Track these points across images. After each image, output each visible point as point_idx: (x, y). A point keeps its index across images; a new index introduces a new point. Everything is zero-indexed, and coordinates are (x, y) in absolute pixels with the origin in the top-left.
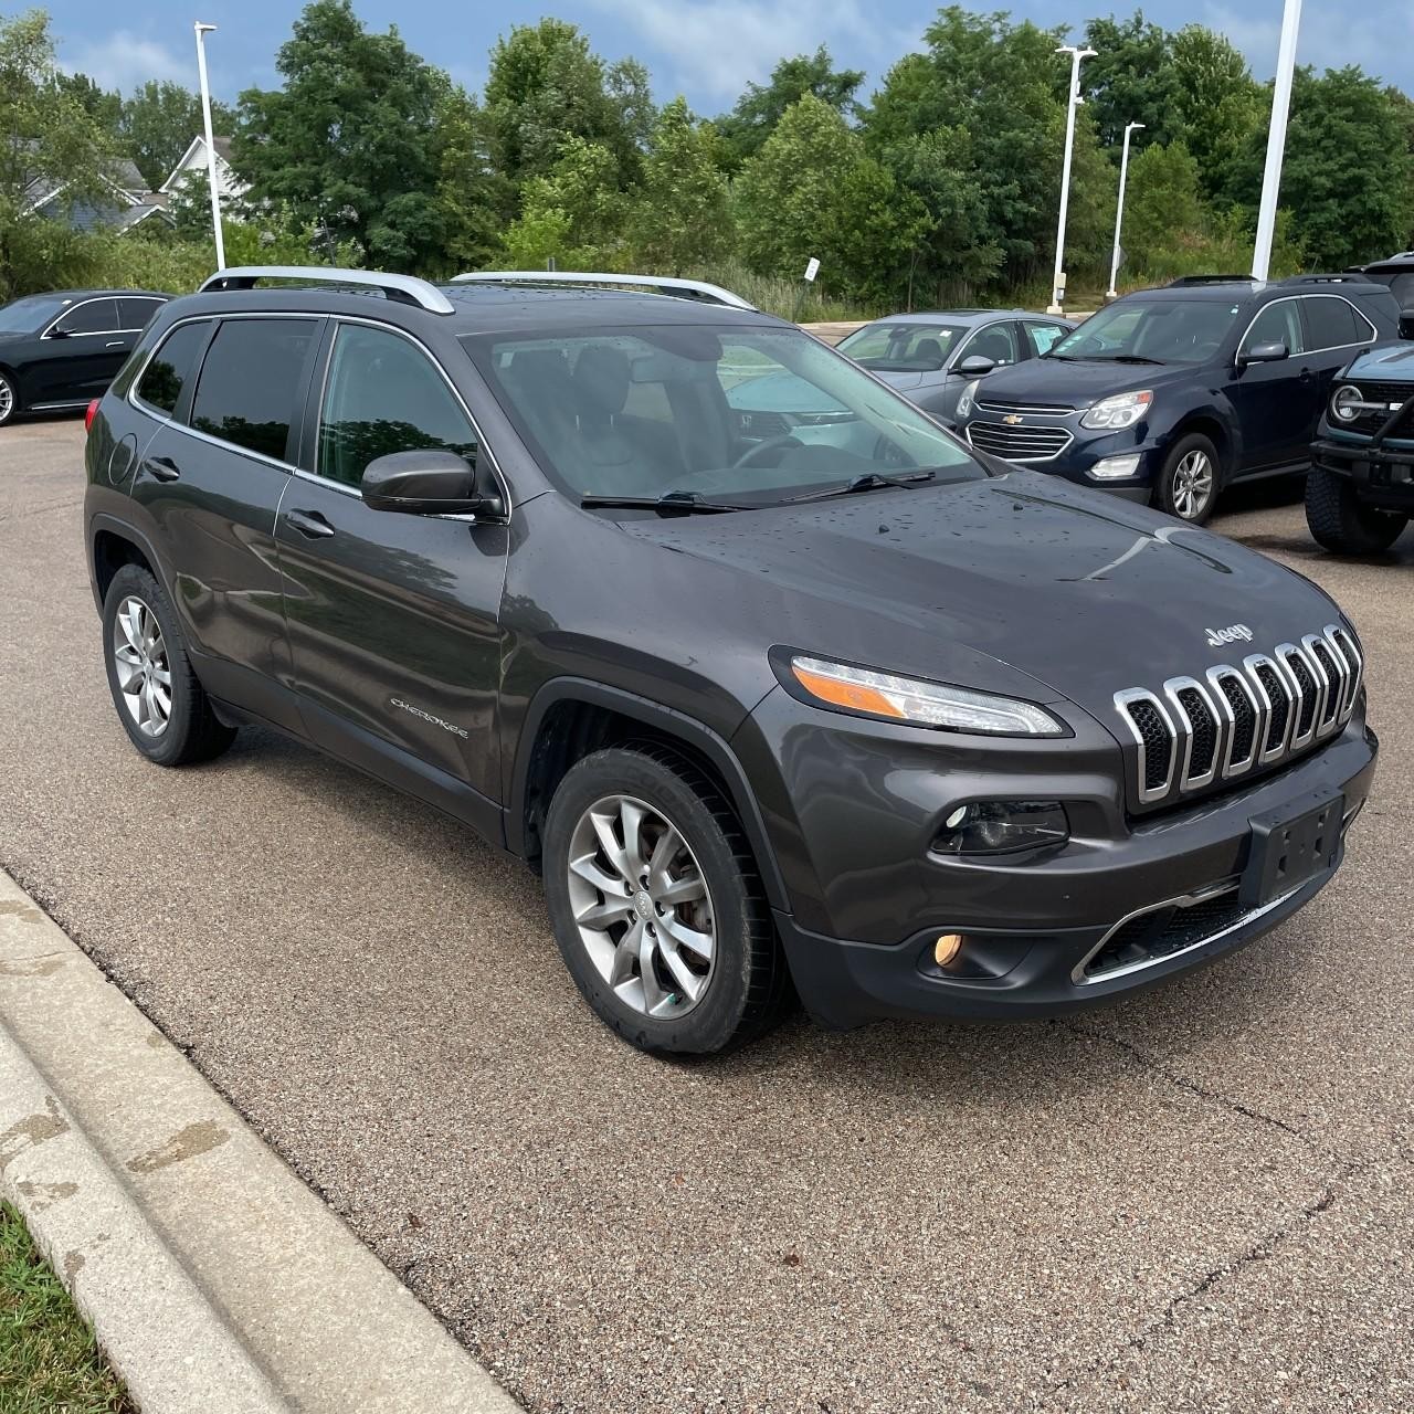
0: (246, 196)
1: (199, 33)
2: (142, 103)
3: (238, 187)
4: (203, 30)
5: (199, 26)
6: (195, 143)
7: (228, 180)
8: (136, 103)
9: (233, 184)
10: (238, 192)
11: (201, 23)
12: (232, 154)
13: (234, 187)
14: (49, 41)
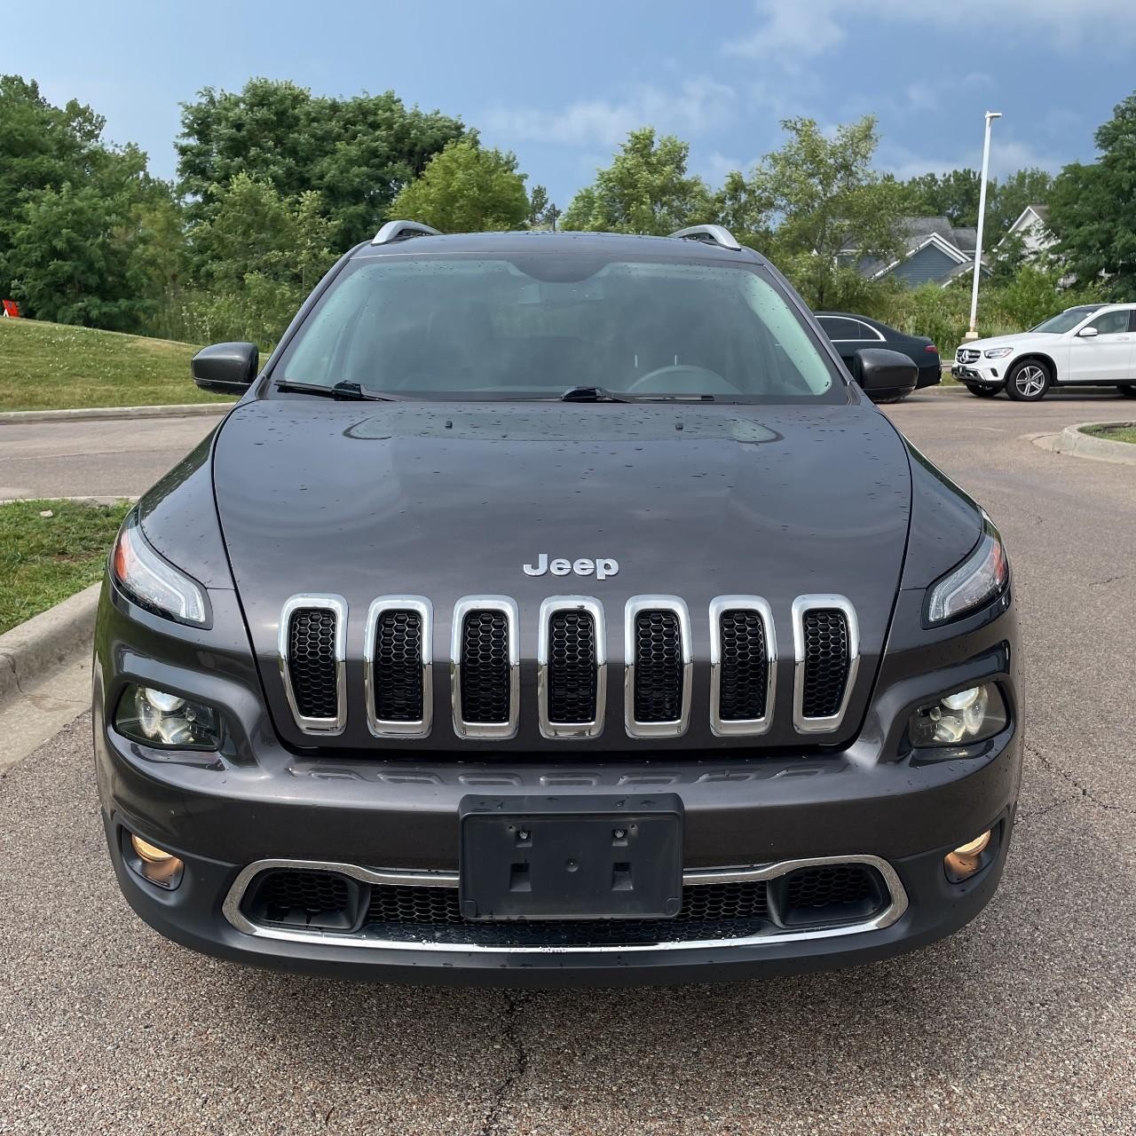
0: (1052, 250)
1: (988, 120)
2: (1011, 187)
3: (1046, 243)
4: (992, 117)
5: (988, 115)
6: (1025, 212)
7: (1039, 237)
8: (1007, 187)
9: (1042, 240)
10: (1046, 246)
11: (991, 112)
12: (1047, 216)
13: (1042, 243)
14: (874, 137)
